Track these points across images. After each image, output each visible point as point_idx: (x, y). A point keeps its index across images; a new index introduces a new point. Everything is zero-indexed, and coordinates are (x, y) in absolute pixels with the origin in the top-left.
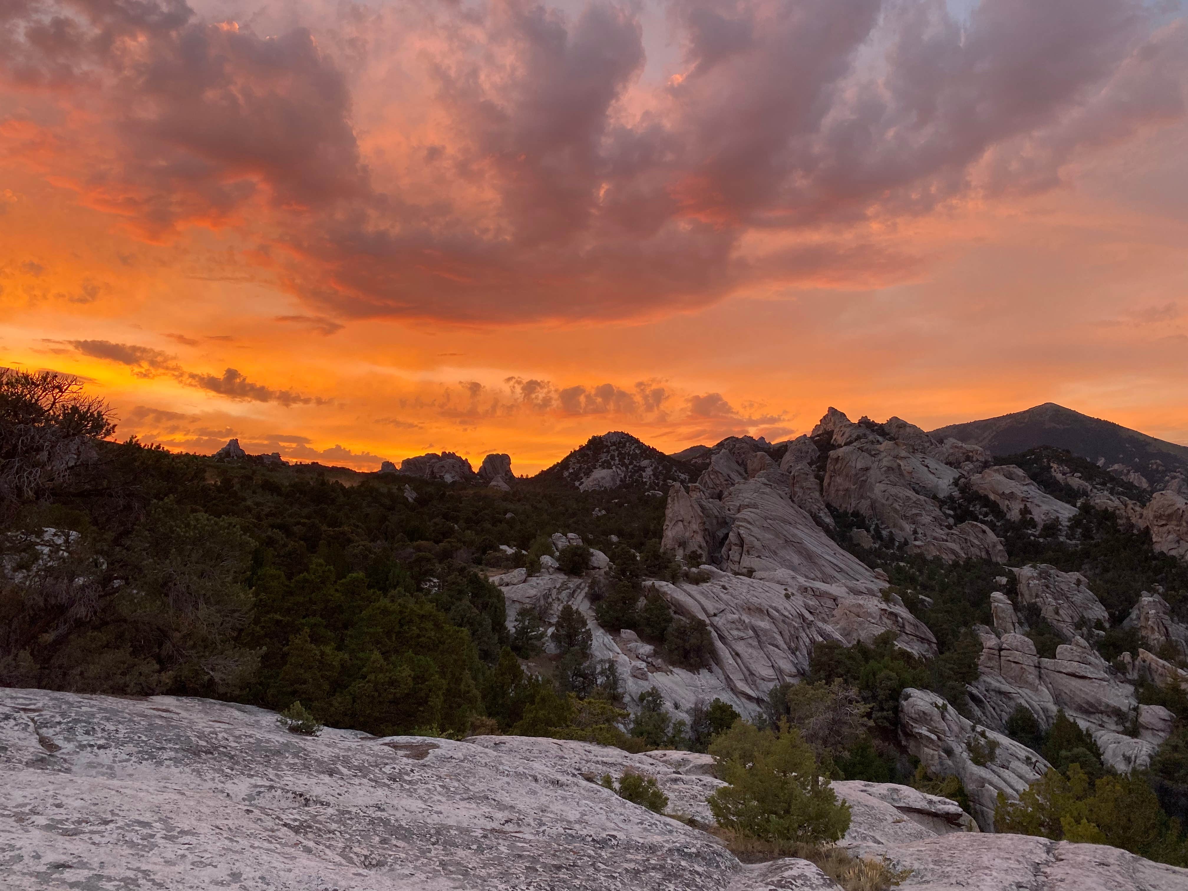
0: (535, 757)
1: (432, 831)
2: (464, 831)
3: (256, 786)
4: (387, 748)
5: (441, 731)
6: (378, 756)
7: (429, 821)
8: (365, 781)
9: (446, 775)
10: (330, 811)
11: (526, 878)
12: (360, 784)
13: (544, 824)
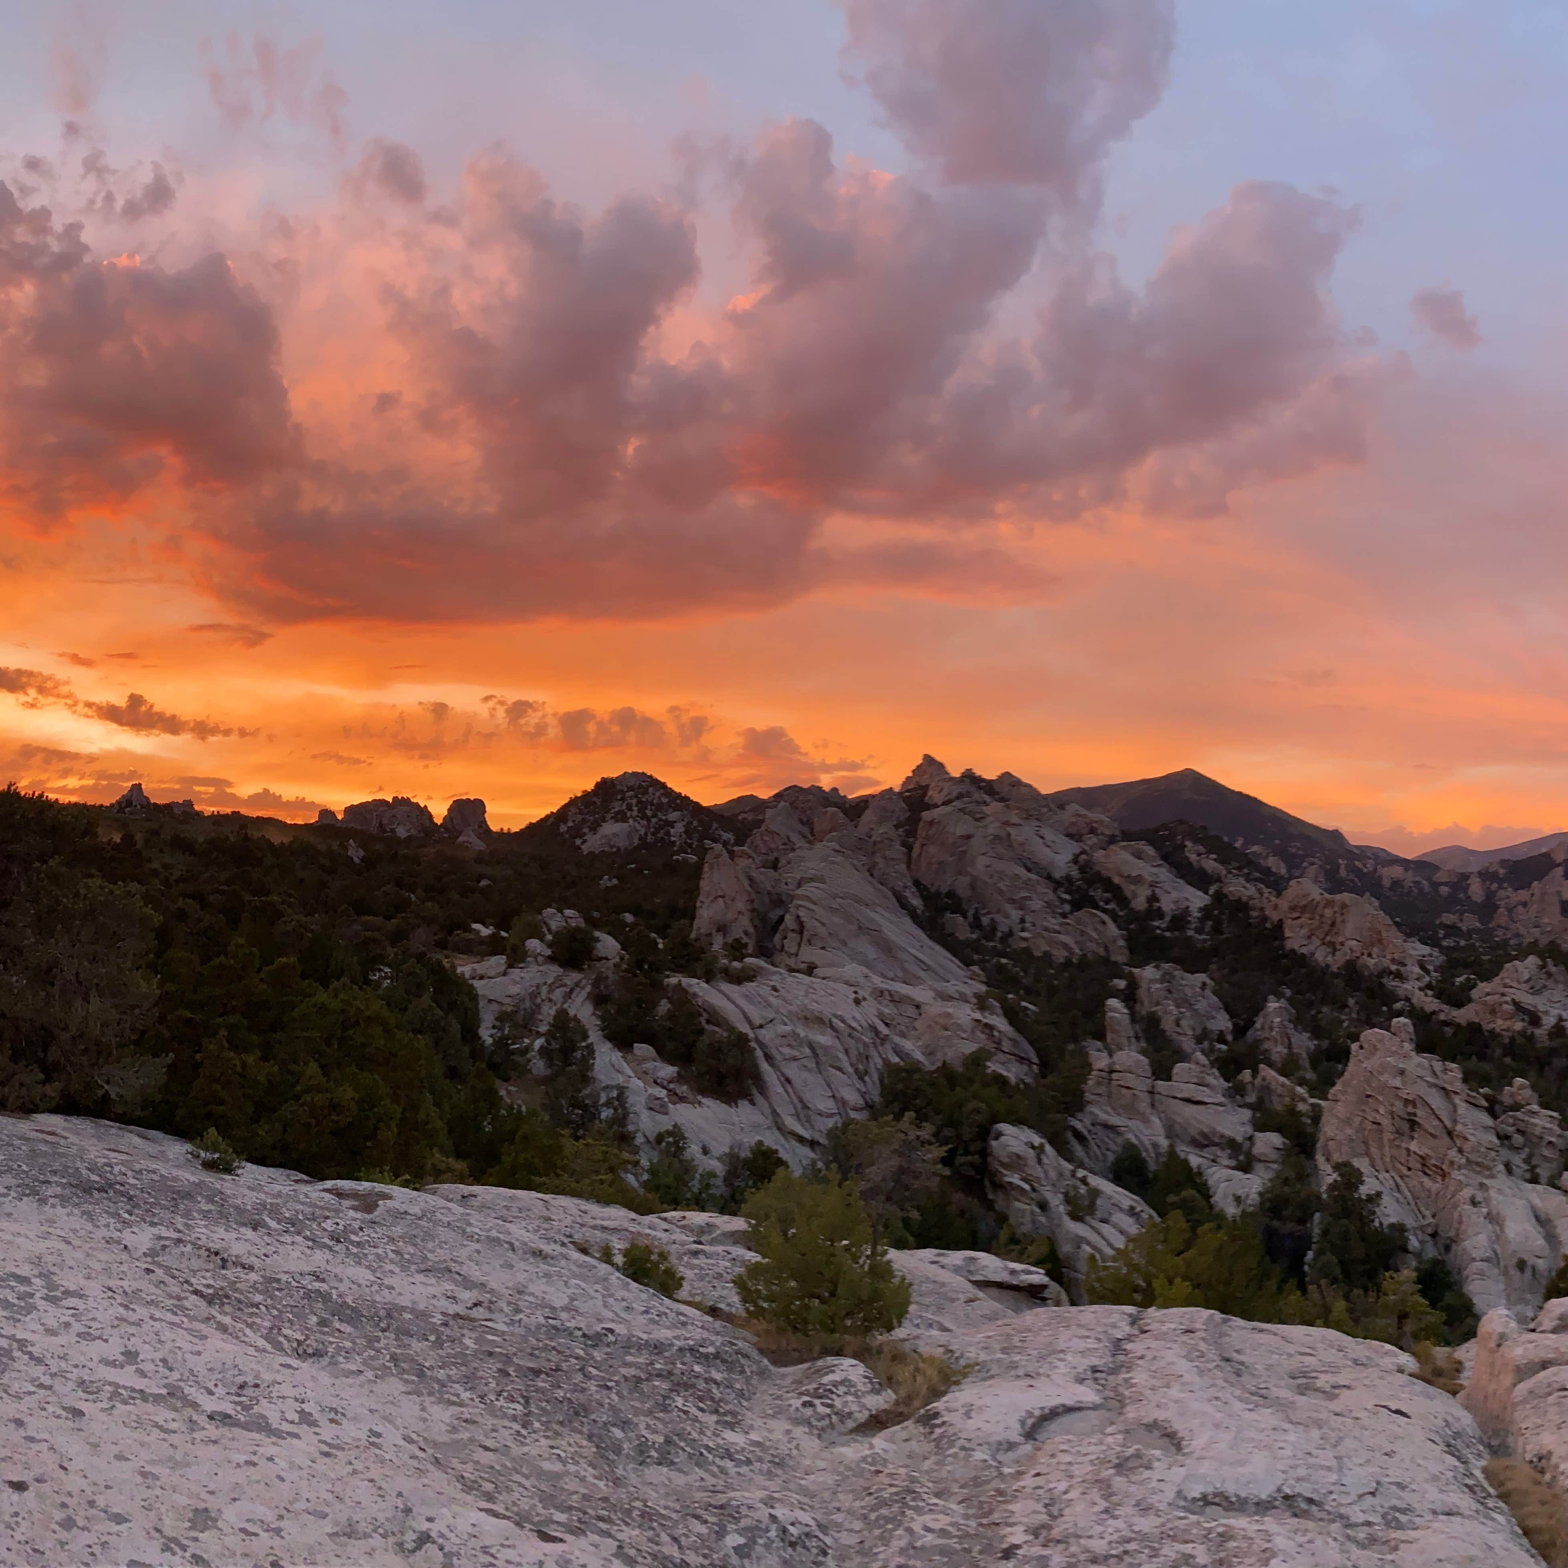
0: (515, 1217)
1: (382, 1313)
2: (423, 1315)
3: (160, 1238)
4: (327, 1196)
5: (395, 1177)
6: (315, 1206)
7: (378, 1298)
8: (299, 1239)
9: (400, 1237)
10: (253, 1277)
11: (497, 1385)
12: (293, 1243)
13: (521, 1311)
